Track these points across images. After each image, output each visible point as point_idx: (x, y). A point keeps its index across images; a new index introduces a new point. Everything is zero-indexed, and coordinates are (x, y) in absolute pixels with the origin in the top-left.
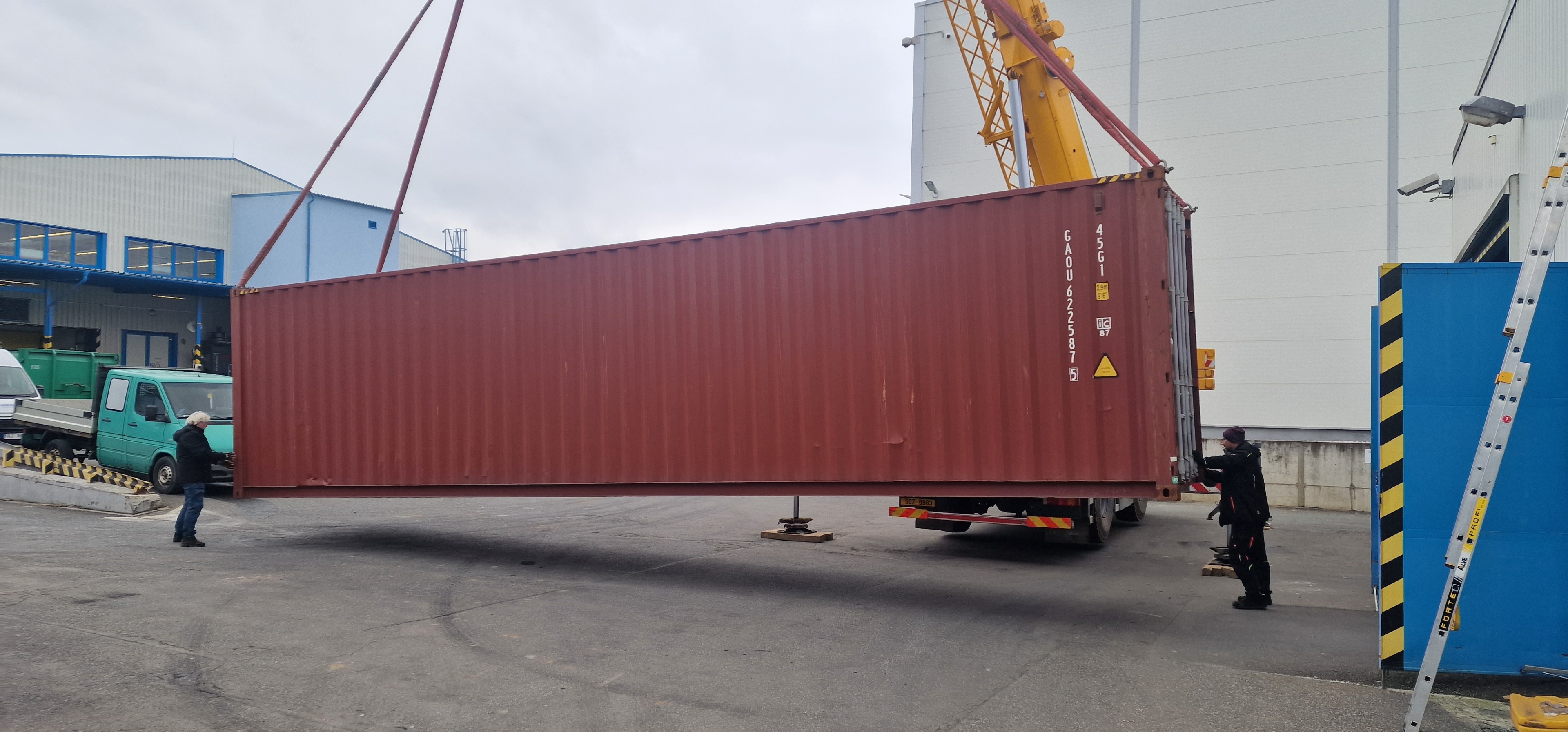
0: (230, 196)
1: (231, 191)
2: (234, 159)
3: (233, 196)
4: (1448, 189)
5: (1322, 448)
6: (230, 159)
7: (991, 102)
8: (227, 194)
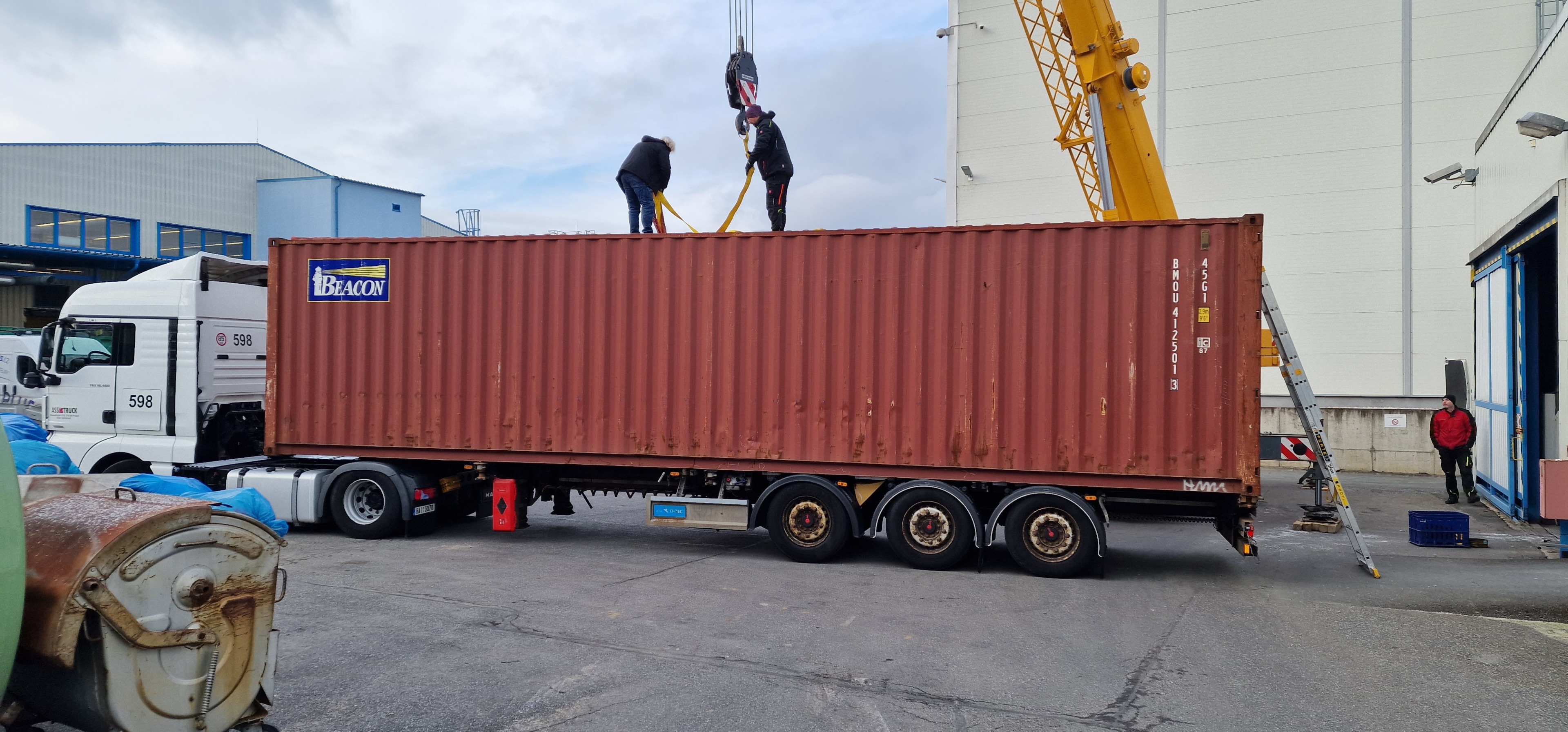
0: (255, 181)
1: (256, 176)
2: (258, 145)
3: (259, 181)
4: (1472, 178)
5: (1345, 413)
6: (255, 144)
7: (1067, 110)
8: (252, 179)
